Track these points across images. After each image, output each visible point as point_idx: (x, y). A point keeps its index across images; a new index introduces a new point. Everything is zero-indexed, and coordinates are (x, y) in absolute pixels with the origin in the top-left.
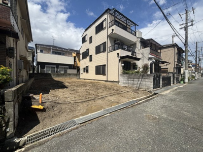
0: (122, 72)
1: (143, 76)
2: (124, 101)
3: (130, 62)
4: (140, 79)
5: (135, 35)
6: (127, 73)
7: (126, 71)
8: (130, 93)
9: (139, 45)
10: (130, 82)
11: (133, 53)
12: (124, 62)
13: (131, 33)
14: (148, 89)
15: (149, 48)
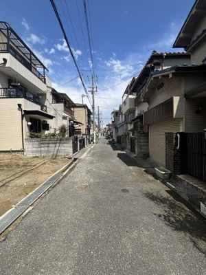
0: (29, 134)
1: (61, 140)
2: (43, 179)
3: (40, 121)
4: (58, 145)
5: (45, 82)
6: (37, 137)
7: (36, 134)
8: (47, 165)
9: (49, 97)
10: (43, 149)
11: (43, 106)
12: (31, 120)
13: (39, 78)
14: (67, 155)
15: (62, 104)
